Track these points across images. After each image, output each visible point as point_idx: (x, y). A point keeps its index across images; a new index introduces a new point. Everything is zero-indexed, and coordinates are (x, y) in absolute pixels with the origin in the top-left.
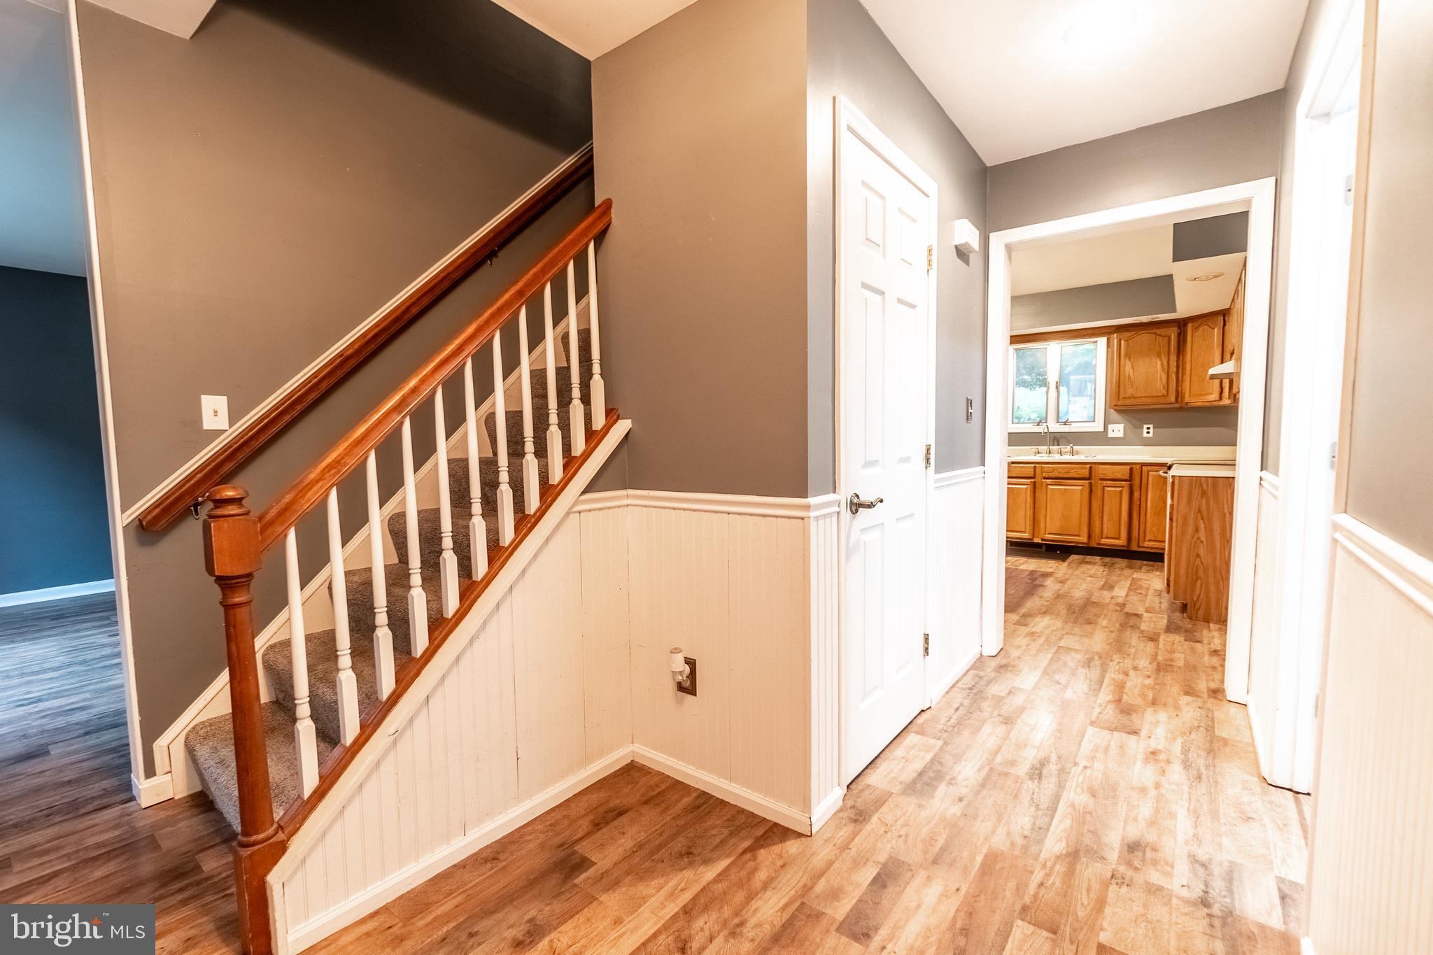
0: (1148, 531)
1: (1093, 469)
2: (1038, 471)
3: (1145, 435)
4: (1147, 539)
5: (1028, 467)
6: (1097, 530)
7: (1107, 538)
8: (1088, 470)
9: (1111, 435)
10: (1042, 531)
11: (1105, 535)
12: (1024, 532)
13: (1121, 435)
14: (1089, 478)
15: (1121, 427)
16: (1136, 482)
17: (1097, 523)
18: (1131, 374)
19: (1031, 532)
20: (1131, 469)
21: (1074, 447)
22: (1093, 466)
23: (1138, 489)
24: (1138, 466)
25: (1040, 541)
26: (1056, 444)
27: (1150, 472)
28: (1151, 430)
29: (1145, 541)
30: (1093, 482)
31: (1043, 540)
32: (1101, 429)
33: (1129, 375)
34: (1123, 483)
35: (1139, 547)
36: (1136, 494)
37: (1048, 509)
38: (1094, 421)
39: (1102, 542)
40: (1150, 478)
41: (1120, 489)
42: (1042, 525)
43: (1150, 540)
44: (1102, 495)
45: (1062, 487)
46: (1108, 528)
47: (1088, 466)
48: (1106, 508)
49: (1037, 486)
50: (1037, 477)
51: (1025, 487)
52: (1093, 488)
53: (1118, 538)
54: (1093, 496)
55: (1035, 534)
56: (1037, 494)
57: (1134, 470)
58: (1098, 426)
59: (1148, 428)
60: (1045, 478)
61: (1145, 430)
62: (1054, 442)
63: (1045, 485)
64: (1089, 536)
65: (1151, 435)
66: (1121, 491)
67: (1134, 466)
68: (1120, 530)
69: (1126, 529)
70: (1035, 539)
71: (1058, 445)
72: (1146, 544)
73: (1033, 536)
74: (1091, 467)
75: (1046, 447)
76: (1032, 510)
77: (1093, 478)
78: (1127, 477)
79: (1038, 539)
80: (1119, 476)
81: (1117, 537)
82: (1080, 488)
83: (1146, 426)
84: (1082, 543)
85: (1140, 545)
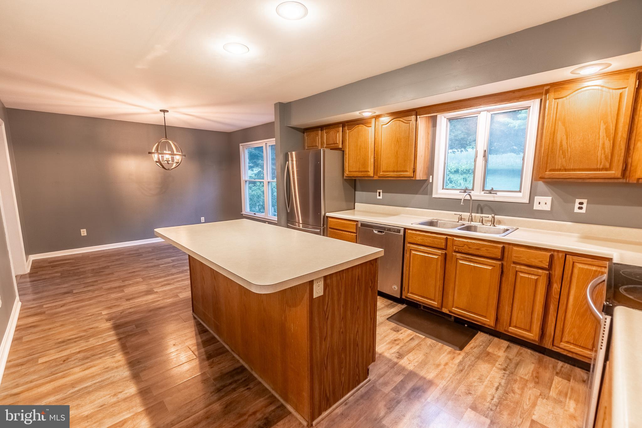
0: (567, 331)
1: (506, 250)
2: (449, 243)
3: (576, 210)
4: (566, 339)
5: (440, 238)
6: (505, 316)
7: (515, 327)
8: (500, 251)
9: (536, 207)
10: (450, 303)
11: (514, 323)
12: (434, 300)
13: (548, 208)
14: (502, 259)
15: (549, 199)
16: (557, 272)
17: (506, 309)
18: (564, 143)
19: (440, 301)
20: (552, 257)
21: (496, 216)
22: (506, 246)
23: (559, 281)
24: (560, 255)
25: (448, 312)
26: (480, 211)
27: (577, 264)
28: (584, 206)
29: (561, 341)
30: (505, 263)
31: (450, 312)
32: (526, 200)
33: (561, 143)
34: (540, 271)
35: (553, 345)
36: (556, 287)
37: (457, 283)
38: (520, 191)
39: (510, 330)
40: (576, 271)
41: (536, 277)
42: (450, 298)
43: (568, 342)
44: (514, 280)
45: (472, 264)
46: (519, 316)
47: (501, 246)
48: (517, 295)
49: (448, 258)
50: (448, 248)
51: (436, 257)
52: (505, 270)
53: (529, 331)
54: (504, 279)
55: (444, 305)
56: (447, 266)
57: (556, 257)
58: (523, 197)
59: (581, 203)
60: (455, 252)
61: (577, 205)
62: (478, 210)
63: (454, 259)
64: (497, 319)
65: (583, 211)
66: (537, 280)
67: (556, 254)
68: (531, 322)
69: (539, 323)
70: (443, 309)
71: (482, 213)
72: (563, 345)
73: (442, 306)
74: (504, 248)
75: (469, 214)
76: (442, 282)
77: (505, 259)
78: (546, 265)
79: (446, 310)
80: (536, 262)
81: (528, 328)
82: (490, 268)
83: (578, 201)
84: (489, 326)
85: (555, 343)
